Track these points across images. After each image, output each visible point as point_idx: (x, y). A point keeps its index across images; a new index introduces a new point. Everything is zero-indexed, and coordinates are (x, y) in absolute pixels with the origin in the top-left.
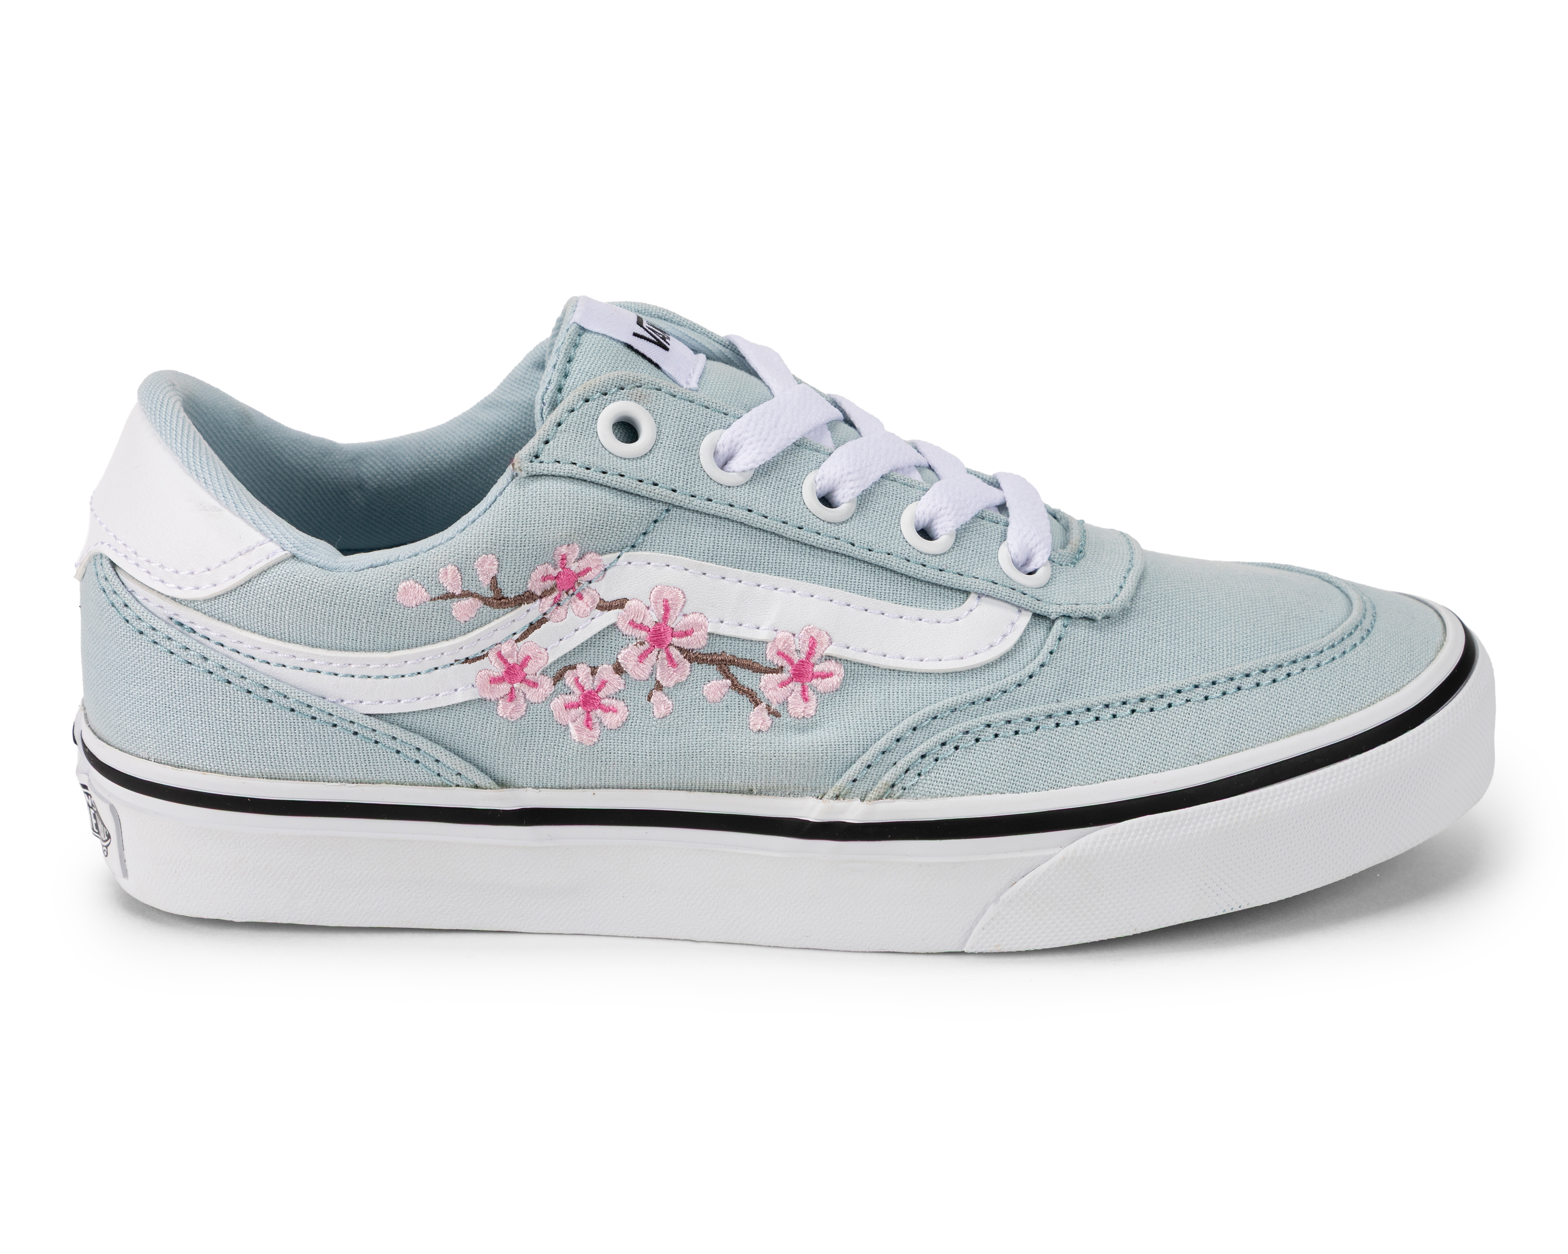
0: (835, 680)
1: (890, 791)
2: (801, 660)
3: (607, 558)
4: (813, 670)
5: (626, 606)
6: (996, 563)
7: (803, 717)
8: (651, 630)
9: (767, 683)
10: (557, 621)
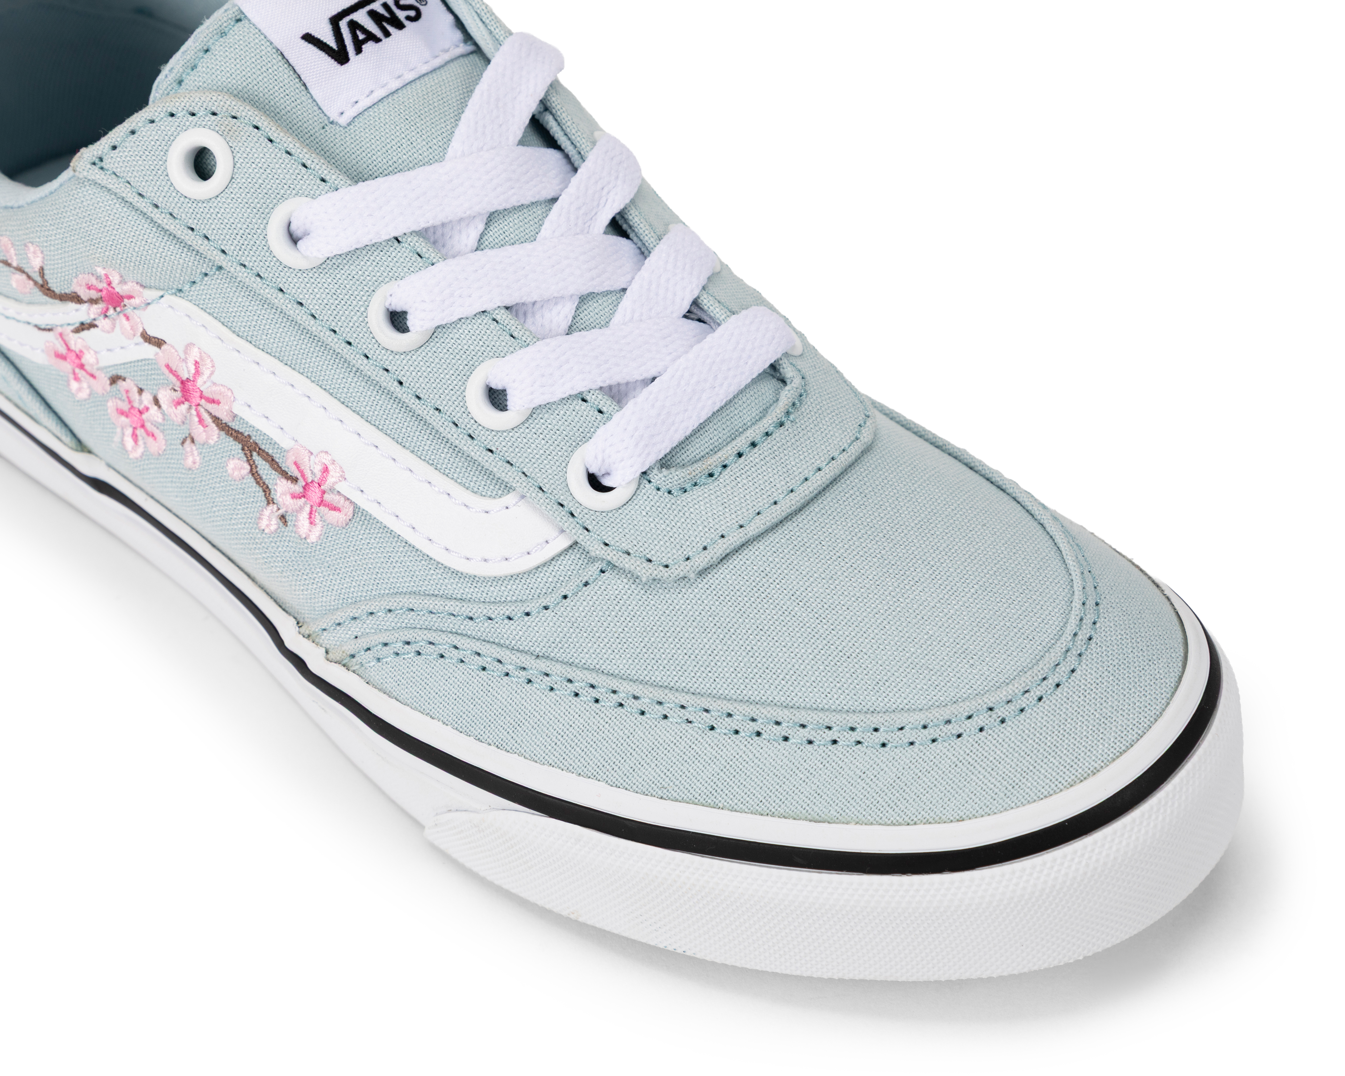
0: (343, 519)
1: (348, 661)
2: (312, 482)
3: (150, 294)
4: (322, 497)
5: (162, 348)
6: (564, 464)
7: (305, 539)
8: (183, 382)
9: (281, 488)
10: (103, 331)
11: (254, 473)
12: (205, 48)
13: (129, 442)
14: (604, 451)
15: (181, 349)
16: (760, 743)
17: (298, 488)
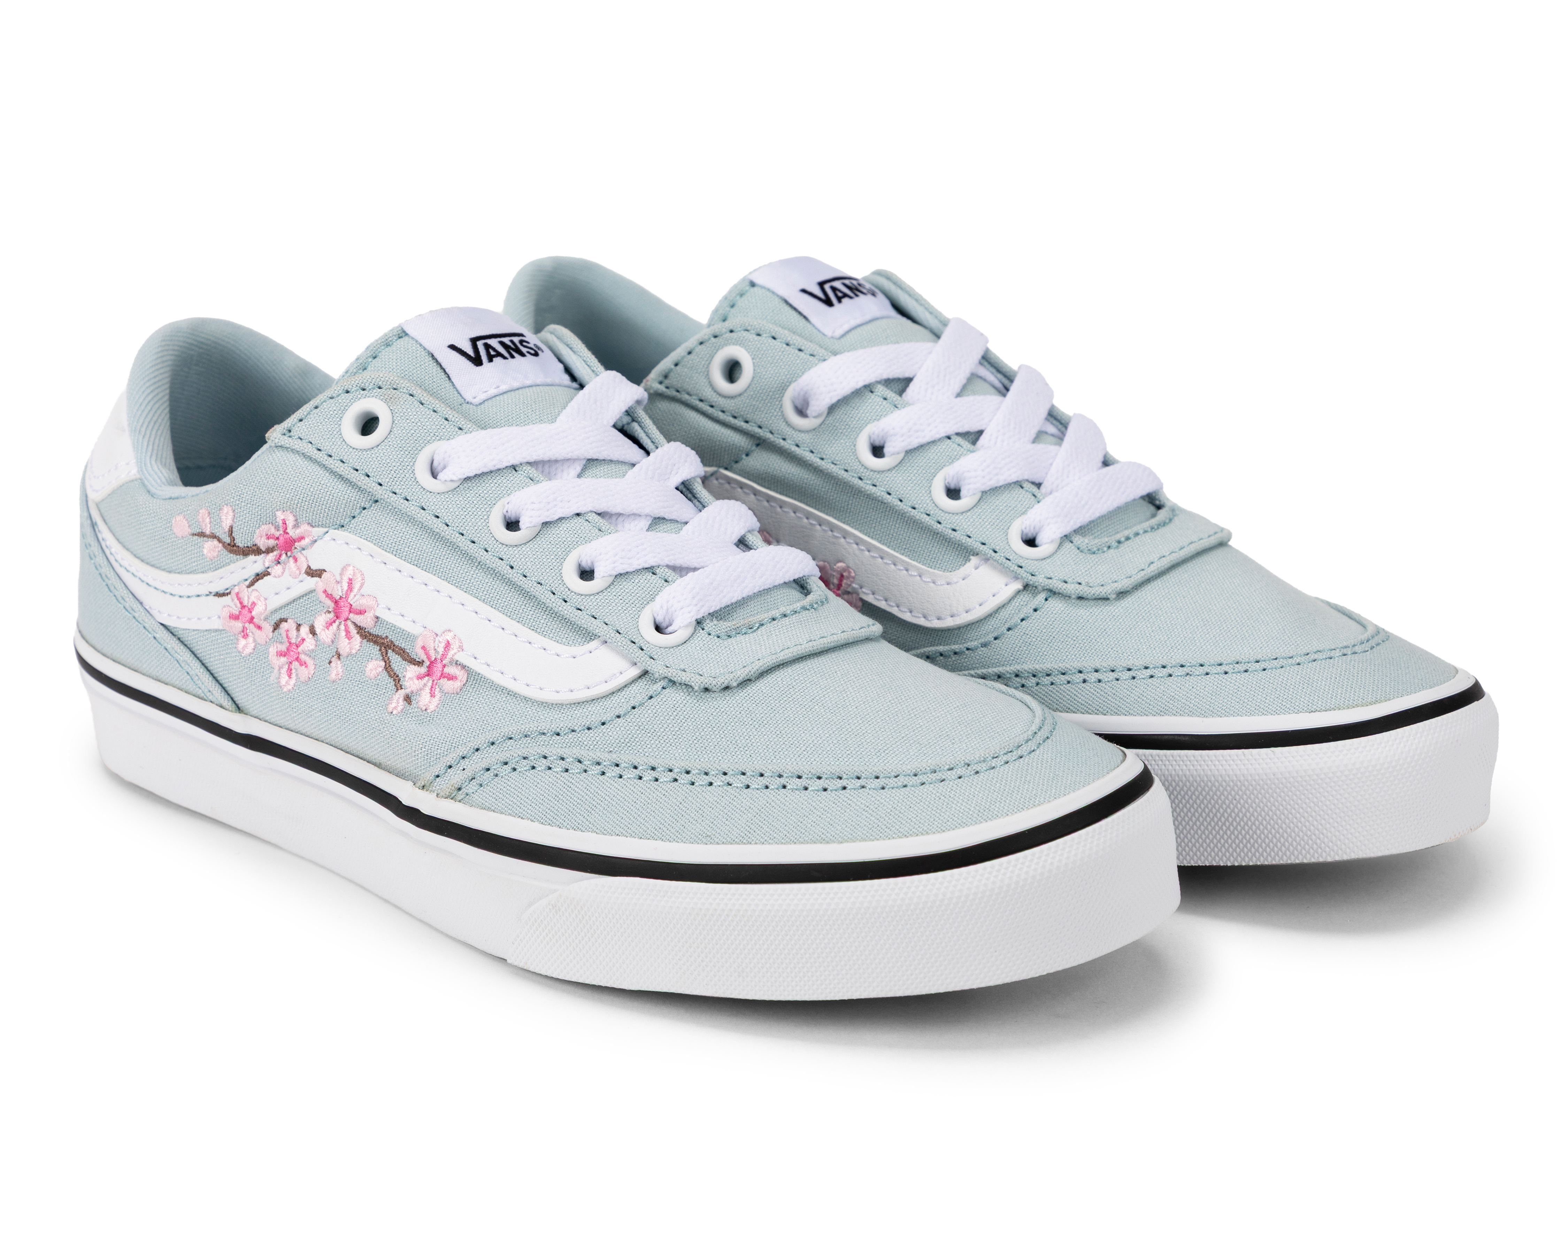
0: (457, 684)
1: (456, 793)
2: (435, 659)
3: (317, 531)
4: (443, 670)
5: (323, 576)
6: (637, 616)
7: (426, 710)
8: (336, 602)
9: (410, 673)
10: (275, 577)
11: (388, 668)
12: (374, 355)
13: (284, 678)
14: (668, 602)
15: (337, 573)
16: (785, 792)
17: (423, 670)
